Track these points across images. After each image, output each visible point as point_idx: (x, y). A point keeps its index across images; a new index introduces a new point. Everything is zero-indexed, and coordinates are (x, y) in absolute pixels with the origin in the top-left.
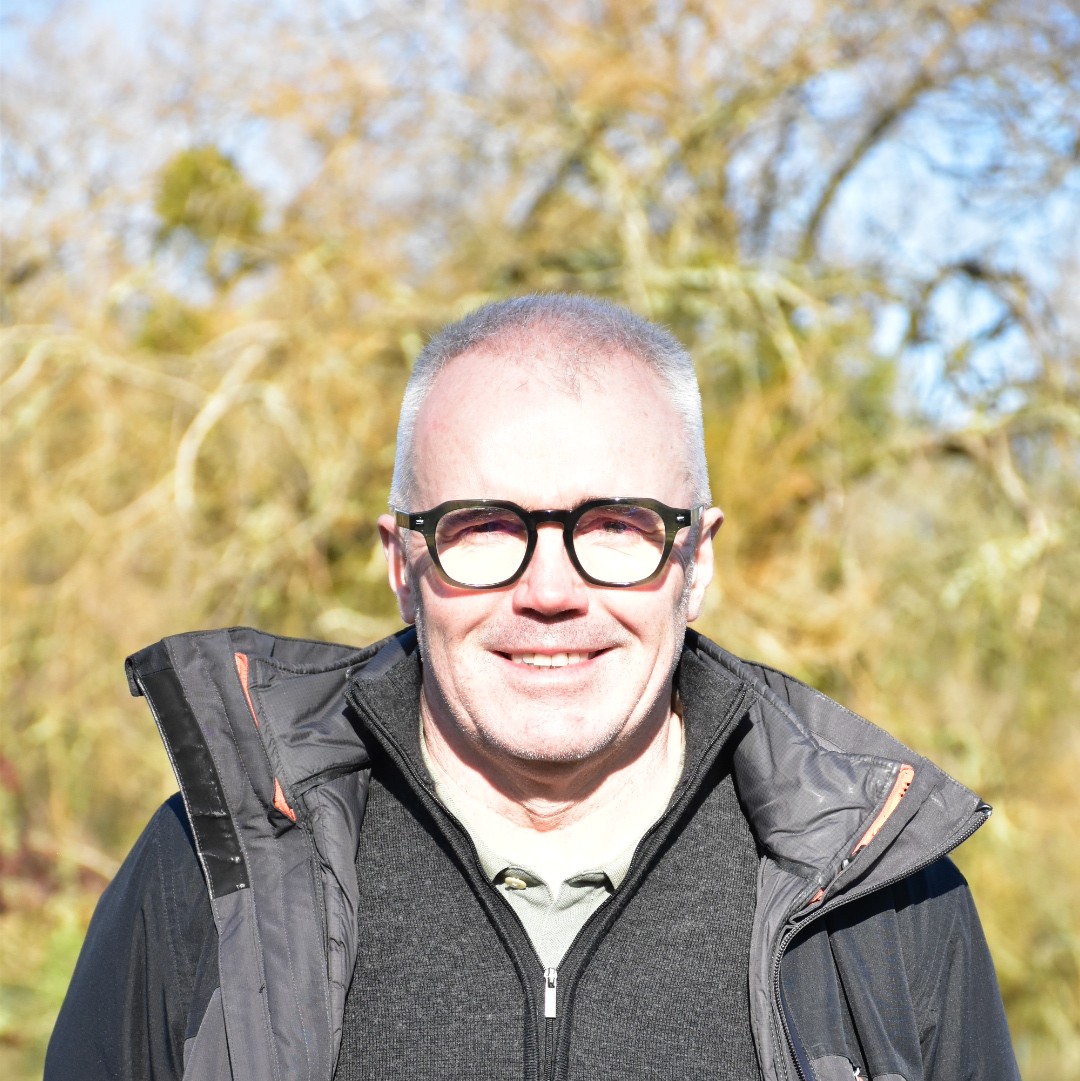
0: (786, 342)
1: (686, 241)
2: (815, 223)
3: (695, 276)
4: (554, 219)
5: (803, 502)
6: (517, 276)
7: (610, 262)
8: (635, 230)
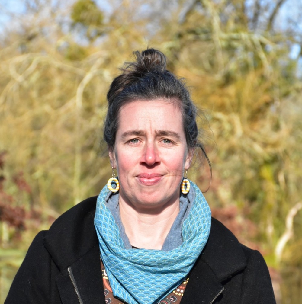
0: (262, 55)
1: (231, 25)
2: (272, 19)
3: (235, 35)
4: (192, 19)
5: (268, 104)
6: (180, 36)
7: (209, 32)
8: (216, 22)
